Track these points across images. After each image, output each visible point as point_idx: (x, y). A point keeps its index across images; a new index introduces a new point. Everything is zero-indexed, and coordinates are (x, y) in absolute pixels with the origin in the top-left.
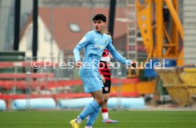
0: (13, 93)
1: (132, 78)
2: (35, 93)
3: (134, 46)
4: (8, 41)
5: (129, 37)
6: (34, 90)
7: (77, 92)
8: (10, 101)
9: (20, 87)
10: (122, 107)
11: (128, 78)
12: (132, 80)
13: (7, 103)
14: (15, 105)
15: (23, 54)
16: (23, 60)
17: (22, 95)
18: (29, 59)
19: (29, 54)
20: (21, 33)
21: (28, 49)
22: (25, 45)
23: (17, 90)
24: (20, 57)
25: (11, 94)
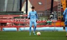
0: (19, 25)
1: (59, 20)
2: (27, 25)
3: (60, 10)
4: (18, 8)
5: (58, 6)
6: (26, 24)
7: (41, 25)
8: (18, 28)
10: (56, 30)
11: (58, 20)
12: (59, 21)
13: (17, 29)
14: (20, 29)
15: (23, 12)
16: (23, 14)
17: (22, 26)
18: (25, 14)
19: (25, 12)
20: (22, 5)
21: (24, 11)
22: (23, 9)
23: (21, 24)
24: (22, 13)
25: (19, 26)
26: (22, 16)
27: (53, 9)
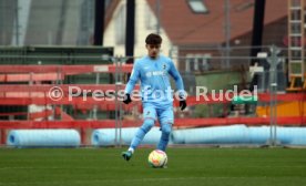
0: (93, 118)
1: (296, 92)
2: (130, 118)
3: (299, 38)
4: (84, 29)
5: (290, 21)
6: (128, 113)
7: (201, 117)
8: (87, 131)
9: (104, 108)
10: (278, 143)
11: (289, 92)
12: (295, 95)
13: (83, 134)
14: (97, 137)
15: (110, 51)
16: (109, 62)
17: (108, 121)
18: (119, 60)
19: (120, 51)
20: (106, 17)
21: (119, 43)
22: (113, 37)
23: (99, 112)
24: (105, 57)
25: (89, 120)
26: (104, 69)
27: (265, 35)
